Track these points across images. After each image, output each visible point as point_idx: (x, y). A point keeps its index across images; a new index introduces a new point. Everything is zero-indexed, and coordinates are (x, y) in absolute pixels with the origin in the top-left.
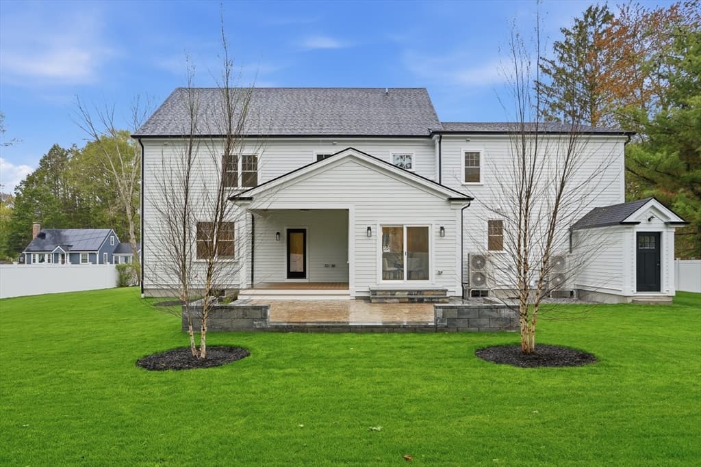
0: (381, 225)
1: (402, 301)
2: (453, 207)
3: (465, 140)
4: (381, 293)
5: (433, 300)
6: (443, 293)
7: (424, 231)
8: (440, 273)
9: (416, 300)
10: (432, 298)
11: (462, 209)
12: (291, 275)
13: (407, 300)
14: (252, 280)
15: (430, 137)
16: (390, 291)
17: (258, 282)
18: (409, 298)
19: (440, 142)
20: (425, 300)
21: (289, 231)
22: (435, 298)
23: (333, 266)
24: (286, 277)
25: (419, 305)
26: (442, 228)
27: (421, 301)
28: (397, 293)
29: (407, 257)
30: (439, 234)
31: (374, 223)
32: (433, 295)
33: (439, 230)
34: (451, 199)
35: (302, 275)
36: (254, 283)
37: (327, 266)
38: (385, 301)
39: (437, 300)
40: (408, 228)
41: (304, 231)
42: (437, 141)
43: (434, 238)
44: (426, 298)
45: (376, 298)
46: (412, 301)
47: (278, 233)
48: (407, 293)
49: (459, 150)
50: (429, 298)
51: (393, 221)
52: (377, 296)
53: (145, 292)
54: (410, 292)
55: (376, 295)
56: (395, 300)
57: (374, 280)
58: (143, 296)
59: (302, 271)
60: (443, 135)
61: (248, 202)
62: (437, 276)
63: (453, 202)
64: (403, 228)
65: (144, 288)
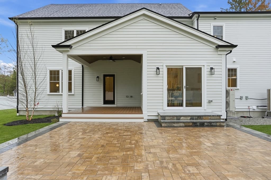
0: (166, 66)
1: (187, 125)
2: (219, 53)
3: (213, 19)
4: (169, 118)
5: (212, 124)
6: (218, 118)
7: (199, 70)
8: (210, 102)
9: (198, 124)
10: (211, 123)
11: (226, 55)
12: (106, 102)
13: (191, 124)
14: (83, 105)
15: (190, 18)
16: (176, 116)
17: (86, 106)
18: (193, 123)
19: (198, 20)
20: (206, 124)
21: (105, 76)
22: (214, 122)
23: (131, 97)
24: (103, 104)
25: (201, 129)
26: (212, 68)
27: (202, 125)
28: (182, 118)
29: (186, 90)
30: (209, 73)
31: (162, 64)
32: (210, 119)
33: (209, 70)
34: (219, 47)
35: (113, 102)
36: (84, 106)
37: (127, 97)
38: (174, 125)
39: (215, 124)
40: (186, 68)
41: (113, 76)
42: (196, 19)
43: (206, 76)
44: (207, 122)
45: (166, 123)
46: (195, 125)
47: (98, 77)
48: (190, 118)
49: (209, 25)
50: (209, 122)
51: (175, 63)
52: (166, 121)
53: (19, 112)
54: (192, 117)
55: (165, 119)
56: (182, 124)
57: (161, 107)
58: (18, 114)
59: (113, 100)
60: (200, 15)
61: (68, 49)
62: (208, 104)
63: (220, 49)
64: (183, 68)
65: (19, 109)
